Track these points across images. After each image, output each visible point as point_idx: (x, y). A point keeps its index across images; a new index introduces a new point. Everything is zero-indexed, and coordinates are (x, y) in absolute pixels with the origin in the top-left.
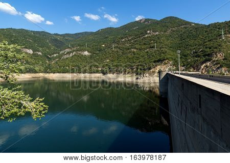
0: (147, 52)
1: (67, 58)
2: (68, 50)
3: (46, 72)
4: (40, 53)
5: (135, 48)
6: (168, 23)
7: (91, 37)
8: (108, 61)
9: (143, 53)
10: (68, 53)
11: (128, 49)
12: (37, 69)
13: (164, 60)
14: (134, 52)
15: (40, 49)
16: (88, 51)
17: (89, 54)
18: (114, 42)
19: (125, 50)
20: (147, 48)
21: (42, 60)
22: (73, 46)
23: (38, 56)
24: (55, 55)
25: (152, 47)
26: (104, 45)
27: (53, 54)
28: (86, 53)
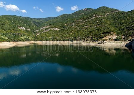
0: (96, 28)
1: (46, 32)
2: (45, 27)
3: (35, 40)
4: (29, 30)
5: (87, 25)
6: (104, 10)
7: (56, 20)
8: (72, 33)
9: (93, 28)
10: (46, 29)
11: (83, 26)
12: (30, 38)
13: (110, 32)
14: (87, 28)
15: (29, 27)
16: (58, 28)
17: (59, 30)
18: (73, 22)
19: (81, 27)
20: (95, 25)
21: (30, 33)
22: (47, 25)
23: (28, 31)
24: (37, 31)
25: (99, 25)
26: (66, 24)
27: (36, 30)
28: (57, 29)
